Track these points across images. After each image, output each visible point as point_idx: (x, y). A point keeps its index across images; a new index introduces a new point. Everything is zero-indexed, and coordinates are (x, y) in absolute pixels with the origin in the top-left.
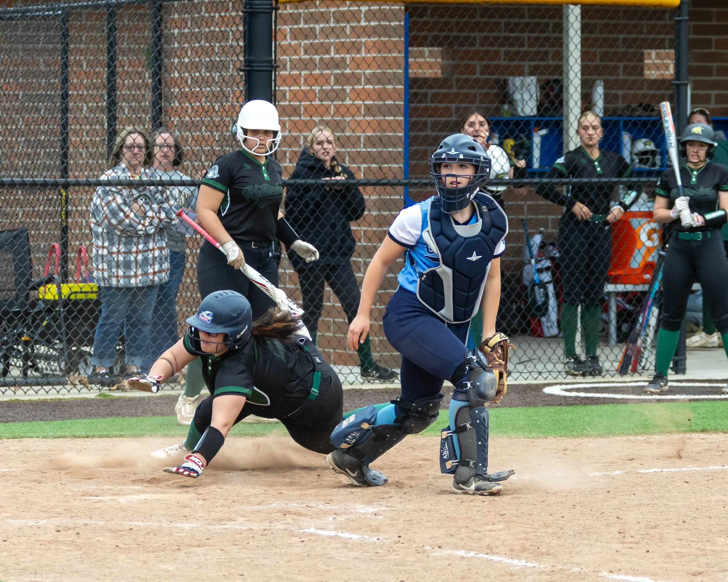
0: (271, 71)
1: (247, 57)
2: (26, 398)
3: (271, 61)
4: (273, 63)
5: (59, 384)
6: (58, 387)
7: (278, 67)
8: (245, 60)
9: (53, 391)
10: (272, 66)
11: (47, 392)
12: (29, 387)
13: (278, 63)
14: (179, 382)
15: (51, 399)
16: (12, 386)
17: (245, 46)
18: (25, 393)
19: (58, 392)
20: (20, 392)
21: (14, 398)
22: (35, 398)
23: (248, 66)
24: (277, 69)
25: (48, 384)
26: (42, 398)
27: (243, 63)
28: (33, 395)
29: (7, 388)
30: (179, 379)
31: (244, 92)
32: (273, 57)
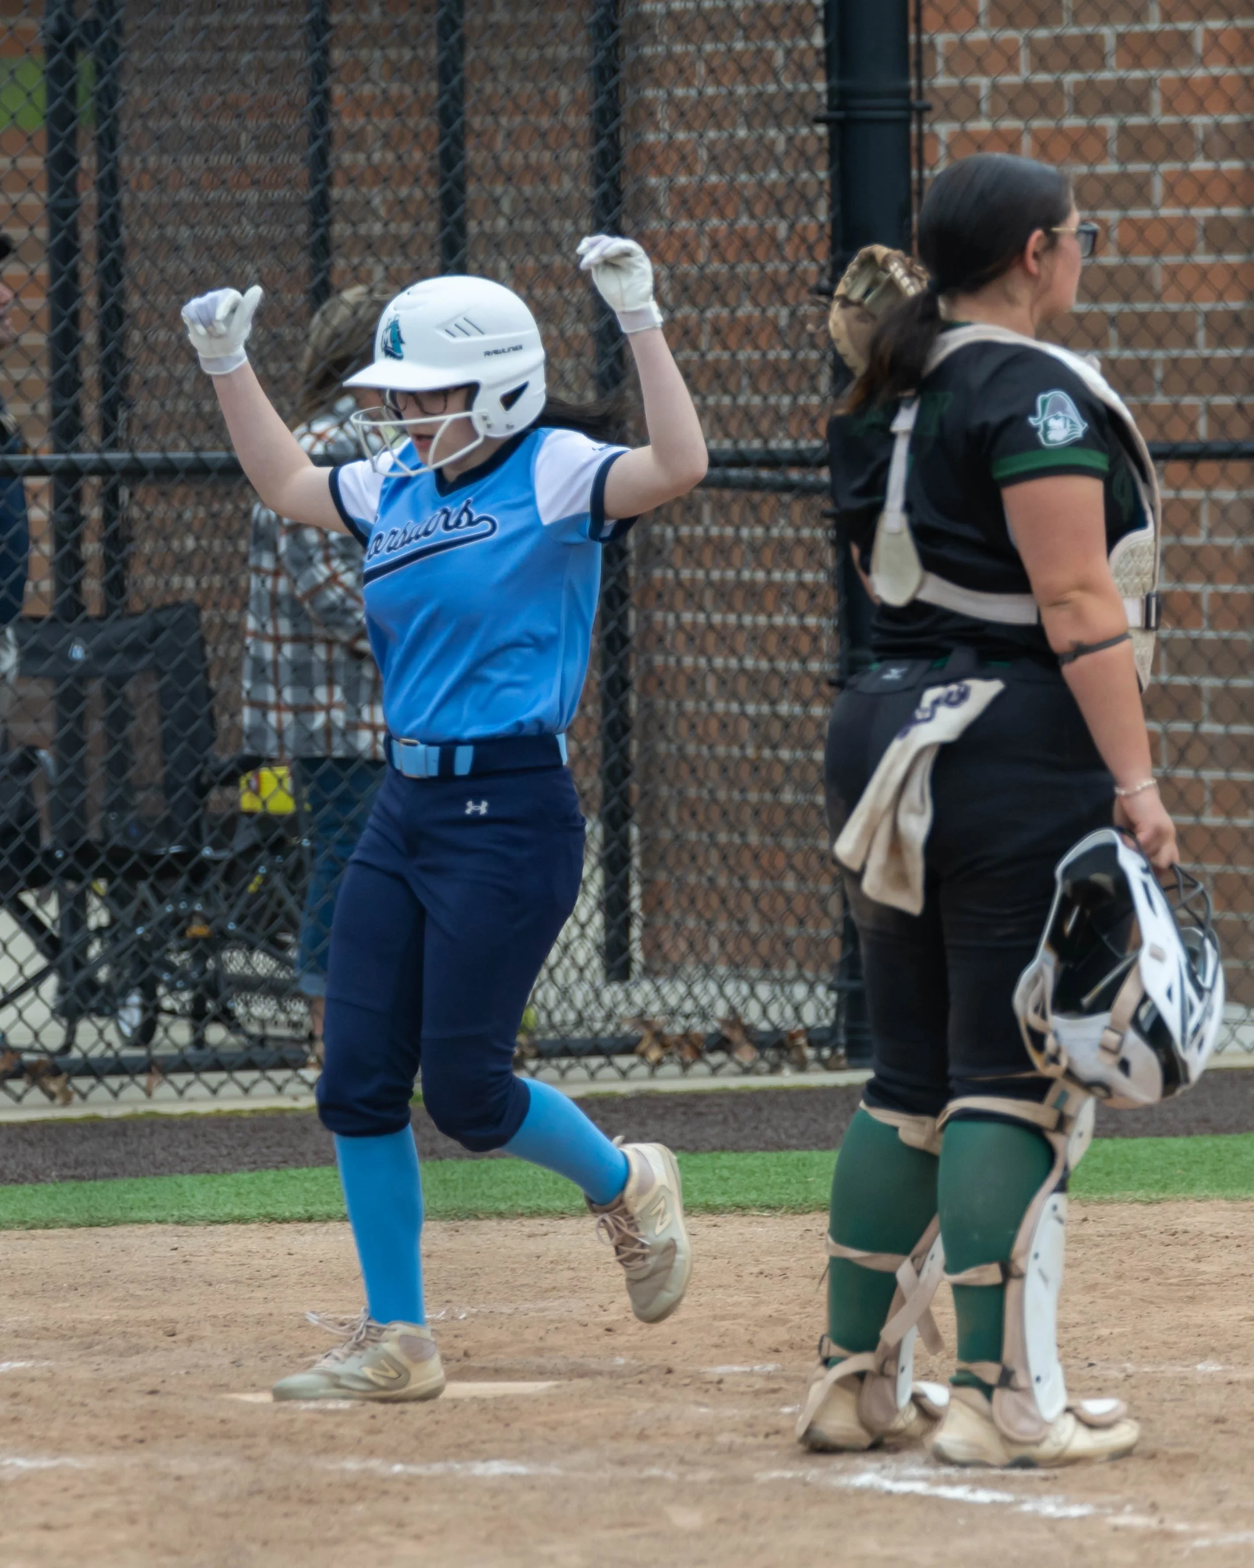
0: (907, 122)
1: (835, 82)
2: (179, 1108)
3: (906, 93)
4: (913, 97)
5: (282, 1064)
6: (279, 1076)
7: (928, 108)
8: (830, 92)
9: (264, 1087)
10: (909, 108)
11: (246, 1090)
12: (190, 1077)
13: (929, 99)
14: (643, 1055)
15: (254, 1111)
16: (141, 1072)
17: (828, 49)
18: (181, 1093)
19: (279, 1089)
20: (164, 1091)
21: (142, 1109)
22: (205, 1107)
23: (838, 108)
24: (927, 116)
25: (250, 1065)
26: (227, 1106)
27: (824, 100)
28: (202, 1099)
29: (126, 1079)
30: (643, 1046)
31: (827, 187)
32: (913, 82)
